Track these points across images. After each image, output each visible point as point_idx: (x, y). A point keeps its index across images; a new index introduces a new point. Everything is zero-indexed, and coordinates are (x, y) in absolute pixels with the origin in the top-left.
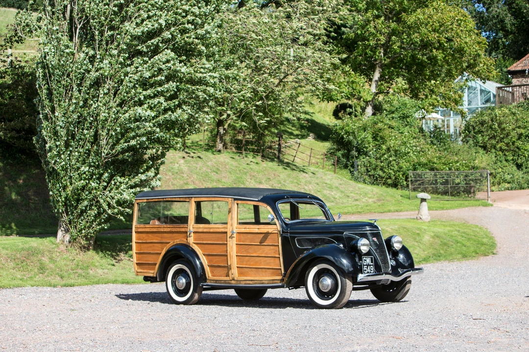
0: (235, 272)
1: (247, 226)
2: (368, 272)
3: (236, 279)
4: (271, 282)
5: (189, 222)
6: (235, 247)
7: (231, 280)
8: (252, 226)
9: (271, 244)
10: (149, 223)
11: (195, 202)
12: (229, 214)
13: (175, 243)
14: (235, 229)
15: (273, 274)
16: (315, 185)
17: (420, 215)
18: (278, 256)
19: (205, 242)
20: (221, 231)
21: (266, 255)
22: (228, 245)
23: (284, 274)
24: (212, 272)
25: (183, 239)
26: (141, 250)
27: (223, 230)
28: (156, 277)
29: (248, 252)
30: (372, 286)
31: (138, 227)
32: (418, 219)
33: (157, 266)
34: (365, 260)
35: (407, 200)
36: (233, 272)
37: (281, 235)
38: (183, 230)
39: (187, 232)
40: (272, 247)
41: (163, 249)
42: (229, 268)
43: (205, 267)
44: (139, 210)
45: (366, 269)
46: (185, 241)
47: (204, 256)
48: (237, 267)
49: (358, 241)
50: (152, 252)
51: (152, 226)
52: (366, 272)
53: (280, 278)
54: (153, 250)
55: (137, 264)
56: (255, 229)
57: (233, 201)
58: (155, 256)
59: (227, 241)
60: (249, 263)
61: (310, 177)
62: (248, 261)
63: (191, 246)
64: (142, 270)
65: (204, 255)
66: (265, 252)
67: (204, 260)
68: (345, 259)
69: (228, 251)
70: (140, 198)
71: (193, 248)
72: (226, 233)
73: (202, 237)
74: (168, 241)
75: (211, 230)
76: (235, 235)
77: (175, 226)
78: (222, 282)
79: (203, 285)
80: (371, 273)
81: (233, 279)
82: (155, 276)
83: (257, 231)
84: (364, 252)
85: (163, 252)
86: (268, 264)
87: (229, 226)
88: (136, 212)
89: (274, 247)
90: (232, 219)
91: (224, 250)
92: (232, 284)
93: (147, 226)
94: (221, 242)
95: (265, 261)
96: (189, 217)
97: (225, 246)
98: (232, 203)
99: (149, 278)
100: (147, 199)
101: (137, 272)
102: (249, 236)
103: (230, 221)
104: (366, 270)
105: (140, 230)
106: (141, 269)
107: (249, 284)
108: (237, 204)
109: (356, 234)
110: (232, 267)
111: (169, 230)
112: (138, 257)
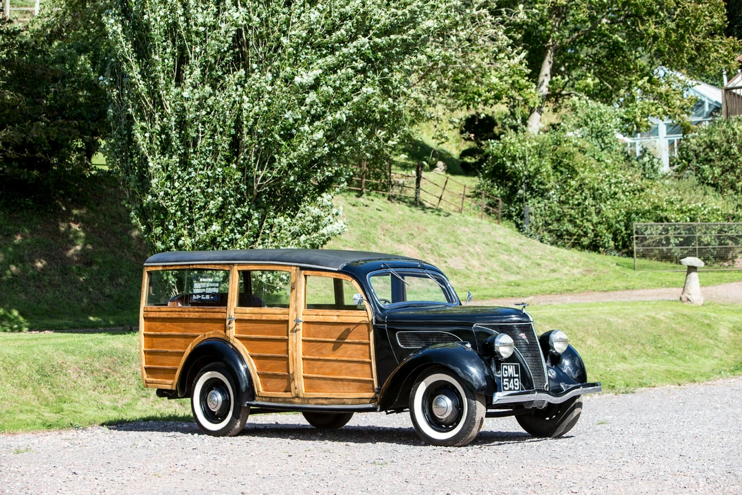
0: (300, 385)
1: (321, 312)
2: (510, 389)
3: (301, 396)
4: (357, 401)
5: (229, 304)
6: (300, 345)
7: (294, 398)
8: (327, 312)
9: (357, 341)
10: (167, 305)
11: (239, 271)
12: (292, 291)
13: (206, 337)
14: (301, 316)
15: (361, 389)
16: (483, 245)
17: (686, 295)
18: (368, 360)
19: (253, 336)
20: (278, 319)
21: (350, 359)
22: (290, 342)
23: (378, 389)
24: (264, 384)
25: (219, 331)
26: (152, 347)
27: (282, 317)
28: (176, 391)
29: (322, 354)
30: (518, 410)
31: (149, 310)
32: (684, 302)
33: (178, 373)
34: (505, 370)
35: (632, 271)
36: (296, 384)
37: (375, 328)
38: (219, 316)
39: (225, 320)
40: (358, 346)
41: (188, 346)
42: (289, 378)
43: (253, 376)
44: (150, 284)
45: (507, 383)
46: (222, 334)
47: (251, 359)
48: (304, 377)
49: (495, 338)
50: (170, 350)
51: (170, 309)
52: (508, 389)
53: (371, 395)
54: (172, 347)
55: (146, 369)
56: (333, 316)
57: (298, 271)
58: (174, 358)
59: (288, 336)
60: (322, 370)
61: (473, 233)
62: (321, 367)
63: (231, 342)
64: (154, 380)
65: (251, 357)
66: (349, 353)
67: (251, 365)
68: (474, 367)
69: (290, 352)
70: (152, 264)
71: (235, 345)
72: (287, 322)
73: (248, 328)
74: (196, 334)
75: (264, 318)
76: (301, 326)
77: (207, 310)
78: (280, 400)
79: (249, 405)
80: (514, 390)
81: (297, 397)
82: (174, 388)
83: (335, 319)
84: (505, 356)
85: (188, 351)
86: (352, 373)
87: (291, 310)
88: (146, 285)
89: (361, 346)
90: (296, 299)
91: (283, 349)
92: (296, 403)
93: (163, 308)
94: (278, 337)
95: (348, 368)
96: (229, 296)
97: (285, 344)
98: (298, 275)
99: (165, 392)
100: (164, 266)
101: (146, 383)
102: (323, 327)
103: (293, 303)
104: (506, 386)
105: (152, 315)
106: (153, 378)
107: (322, 404)
108: (306, 276)
109: (494, 327)
110: (295, 376)
111: (197, 315)
112: (149, 358)
